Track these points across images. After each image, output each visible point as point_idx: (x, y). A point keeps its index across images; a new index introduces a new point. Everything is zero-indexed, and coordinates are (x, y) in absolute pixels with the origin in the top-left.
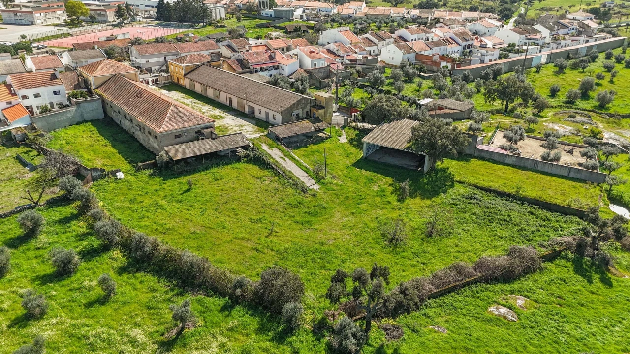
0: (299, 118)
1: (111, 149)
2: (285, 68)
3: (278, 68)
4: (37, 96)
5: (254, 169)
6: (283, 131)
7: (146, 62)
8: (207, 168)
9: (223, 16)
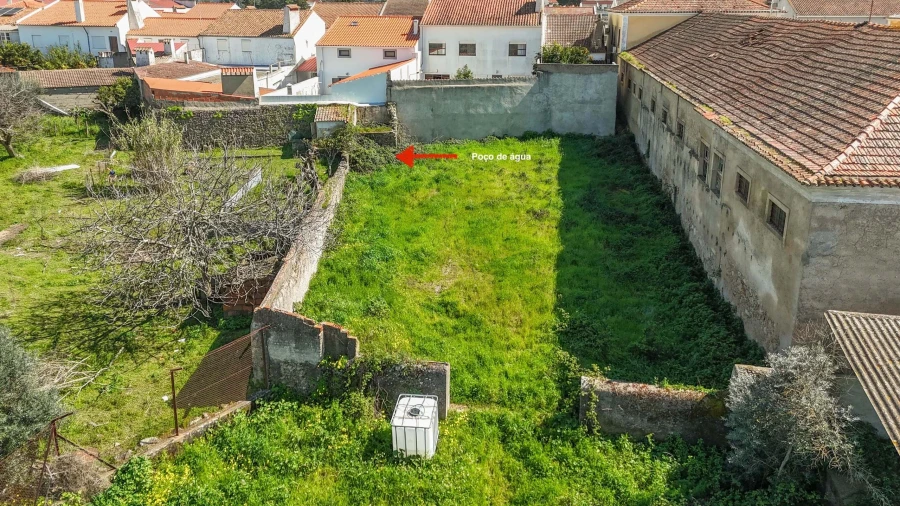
4: (466, 49)
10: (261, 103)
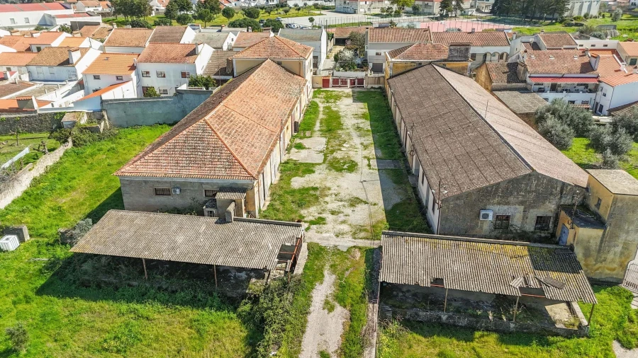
0: (503, 230)
2: (608, 90)
3: (594, 90)
7: (377, 54)
10: (39, 112)
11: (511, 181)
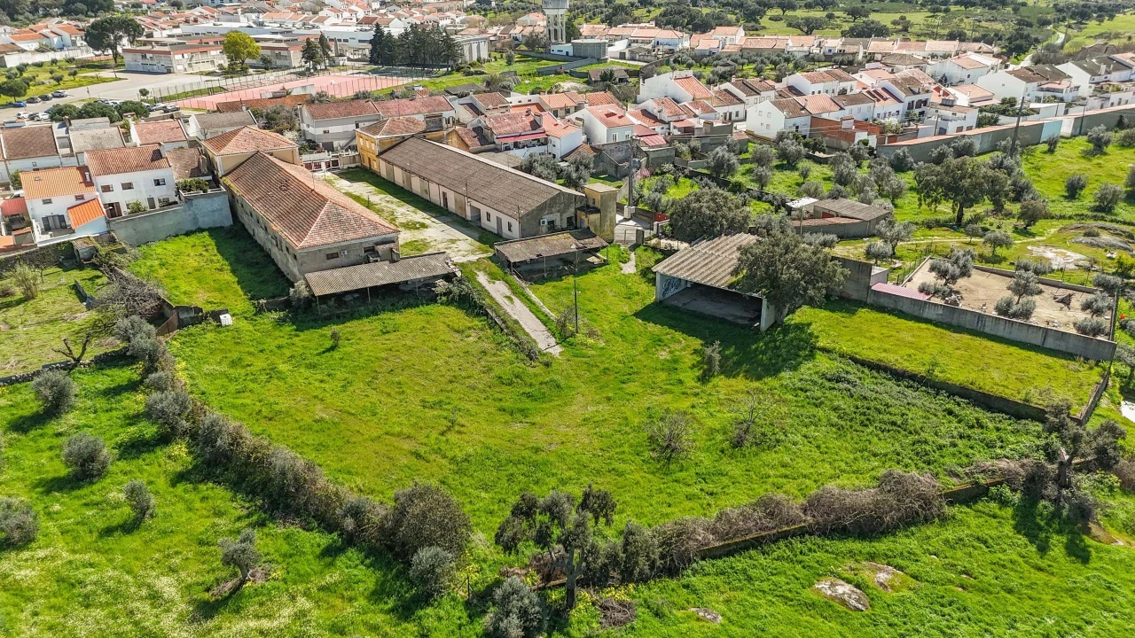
0: (553, 228)
1: (228, 277)
2: (557, 142)
3: (545, 142)
4: (127, 186)
5: (455, 316)
6: (517, 252)
7: (325, 132)
8: (375, 313)
9: (484, 55)
10: (39, 246)
11: (551, 199)
